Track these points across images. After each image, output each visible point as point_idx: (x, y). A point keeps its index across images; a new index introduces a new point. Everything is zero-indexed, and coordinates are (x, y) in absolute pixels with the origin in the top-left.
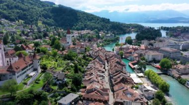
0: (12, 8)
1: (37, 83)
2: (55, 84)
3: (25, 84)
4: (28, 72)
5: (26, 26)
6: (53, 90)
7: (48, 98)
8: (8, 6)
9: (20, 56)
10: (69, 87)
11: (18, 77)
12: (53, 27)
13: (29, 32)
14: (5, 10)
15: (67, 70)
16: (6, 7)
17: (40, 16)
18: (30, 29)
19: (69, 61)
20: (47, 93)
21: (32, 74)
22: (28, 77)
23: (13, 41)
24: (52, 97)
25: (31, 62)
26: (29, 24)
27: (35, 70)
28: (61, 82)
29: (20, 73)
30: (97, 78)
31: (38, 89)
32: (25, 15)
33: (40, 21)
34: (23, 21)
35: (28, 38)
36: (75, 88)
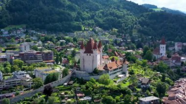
0: (107, 15)
1: (124, 83)
2: (139, 87)
3: (115, 82)
4: (118, 74)
5: (119, 35)
6: (136, 90)
7: (132, 94)
8: (103, 13)
9: (113, 60)
10: (152, 92)
11: (110, 75)
12: (150, 37)
13: (121, 42)
14: (100, 17)
15: (154, 79)
16: (101, 14)
17: (136, 24)
18: (123, 39)
19: (158, 73)
20: (131, 91)
21: (121, 76)
22: (117, 77)
23: (105, 50)
24: (135, 95)
25: (121, 66)
26: (123, 33)
27: (124, 73)
28: (144, 86)
29: (112, 72)
30: (184, 90)
31: (125, 86)
32: (119, 22)
33: (135, 30)
34: (116, 30)
35: (121, 48)
36: (157, 94)
